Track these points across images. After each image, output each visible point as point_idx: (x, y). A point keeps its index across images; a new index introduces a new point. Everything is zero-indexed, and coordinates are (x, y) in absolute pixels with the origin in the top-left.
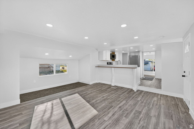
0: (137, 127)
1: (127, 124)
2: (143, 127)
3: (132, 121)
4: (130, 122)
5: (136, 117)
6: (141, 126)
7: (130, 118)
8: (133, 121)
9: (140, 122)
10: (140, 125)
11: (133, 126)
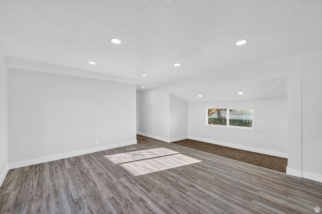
0: (87, 202)
1: (99, 194)
2: (80, 208)
3: (99, 201)
4: (100, 198)
5: (102, 210)
6: (83, 207)
7: (107, 202)
8: (99, 204)
9: (90, 211)
10: (86, 206)
11: (91, 198)
